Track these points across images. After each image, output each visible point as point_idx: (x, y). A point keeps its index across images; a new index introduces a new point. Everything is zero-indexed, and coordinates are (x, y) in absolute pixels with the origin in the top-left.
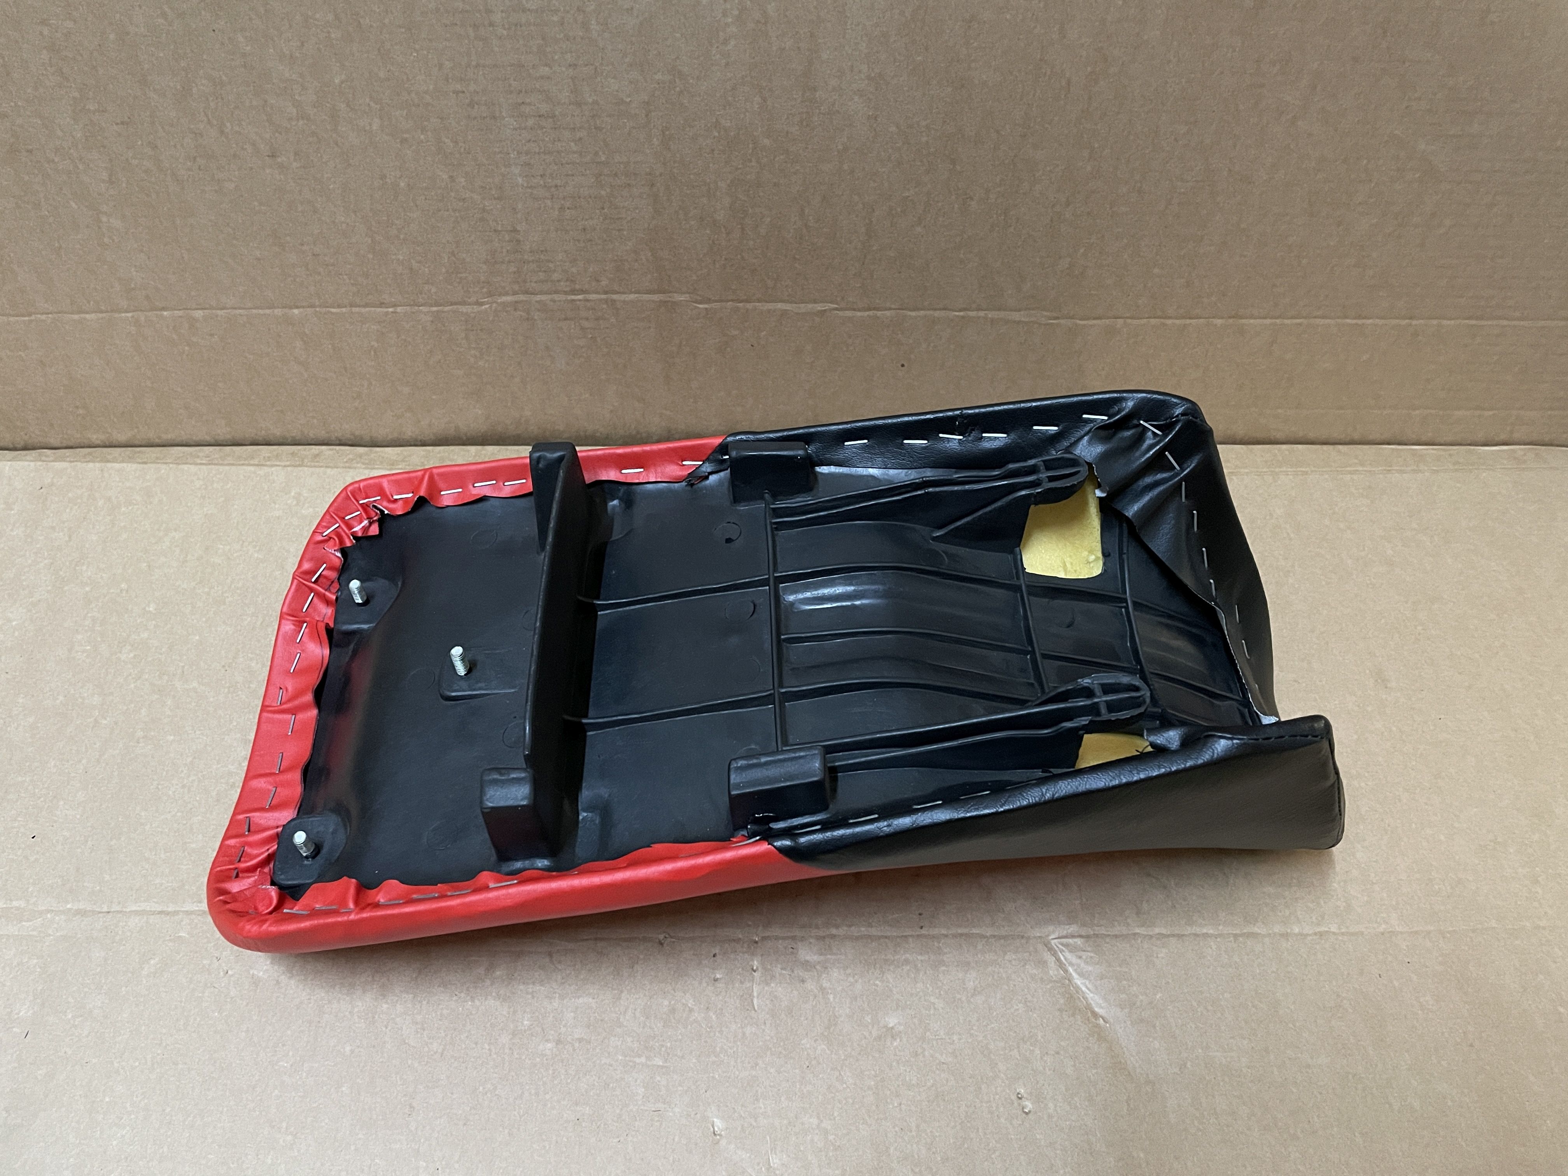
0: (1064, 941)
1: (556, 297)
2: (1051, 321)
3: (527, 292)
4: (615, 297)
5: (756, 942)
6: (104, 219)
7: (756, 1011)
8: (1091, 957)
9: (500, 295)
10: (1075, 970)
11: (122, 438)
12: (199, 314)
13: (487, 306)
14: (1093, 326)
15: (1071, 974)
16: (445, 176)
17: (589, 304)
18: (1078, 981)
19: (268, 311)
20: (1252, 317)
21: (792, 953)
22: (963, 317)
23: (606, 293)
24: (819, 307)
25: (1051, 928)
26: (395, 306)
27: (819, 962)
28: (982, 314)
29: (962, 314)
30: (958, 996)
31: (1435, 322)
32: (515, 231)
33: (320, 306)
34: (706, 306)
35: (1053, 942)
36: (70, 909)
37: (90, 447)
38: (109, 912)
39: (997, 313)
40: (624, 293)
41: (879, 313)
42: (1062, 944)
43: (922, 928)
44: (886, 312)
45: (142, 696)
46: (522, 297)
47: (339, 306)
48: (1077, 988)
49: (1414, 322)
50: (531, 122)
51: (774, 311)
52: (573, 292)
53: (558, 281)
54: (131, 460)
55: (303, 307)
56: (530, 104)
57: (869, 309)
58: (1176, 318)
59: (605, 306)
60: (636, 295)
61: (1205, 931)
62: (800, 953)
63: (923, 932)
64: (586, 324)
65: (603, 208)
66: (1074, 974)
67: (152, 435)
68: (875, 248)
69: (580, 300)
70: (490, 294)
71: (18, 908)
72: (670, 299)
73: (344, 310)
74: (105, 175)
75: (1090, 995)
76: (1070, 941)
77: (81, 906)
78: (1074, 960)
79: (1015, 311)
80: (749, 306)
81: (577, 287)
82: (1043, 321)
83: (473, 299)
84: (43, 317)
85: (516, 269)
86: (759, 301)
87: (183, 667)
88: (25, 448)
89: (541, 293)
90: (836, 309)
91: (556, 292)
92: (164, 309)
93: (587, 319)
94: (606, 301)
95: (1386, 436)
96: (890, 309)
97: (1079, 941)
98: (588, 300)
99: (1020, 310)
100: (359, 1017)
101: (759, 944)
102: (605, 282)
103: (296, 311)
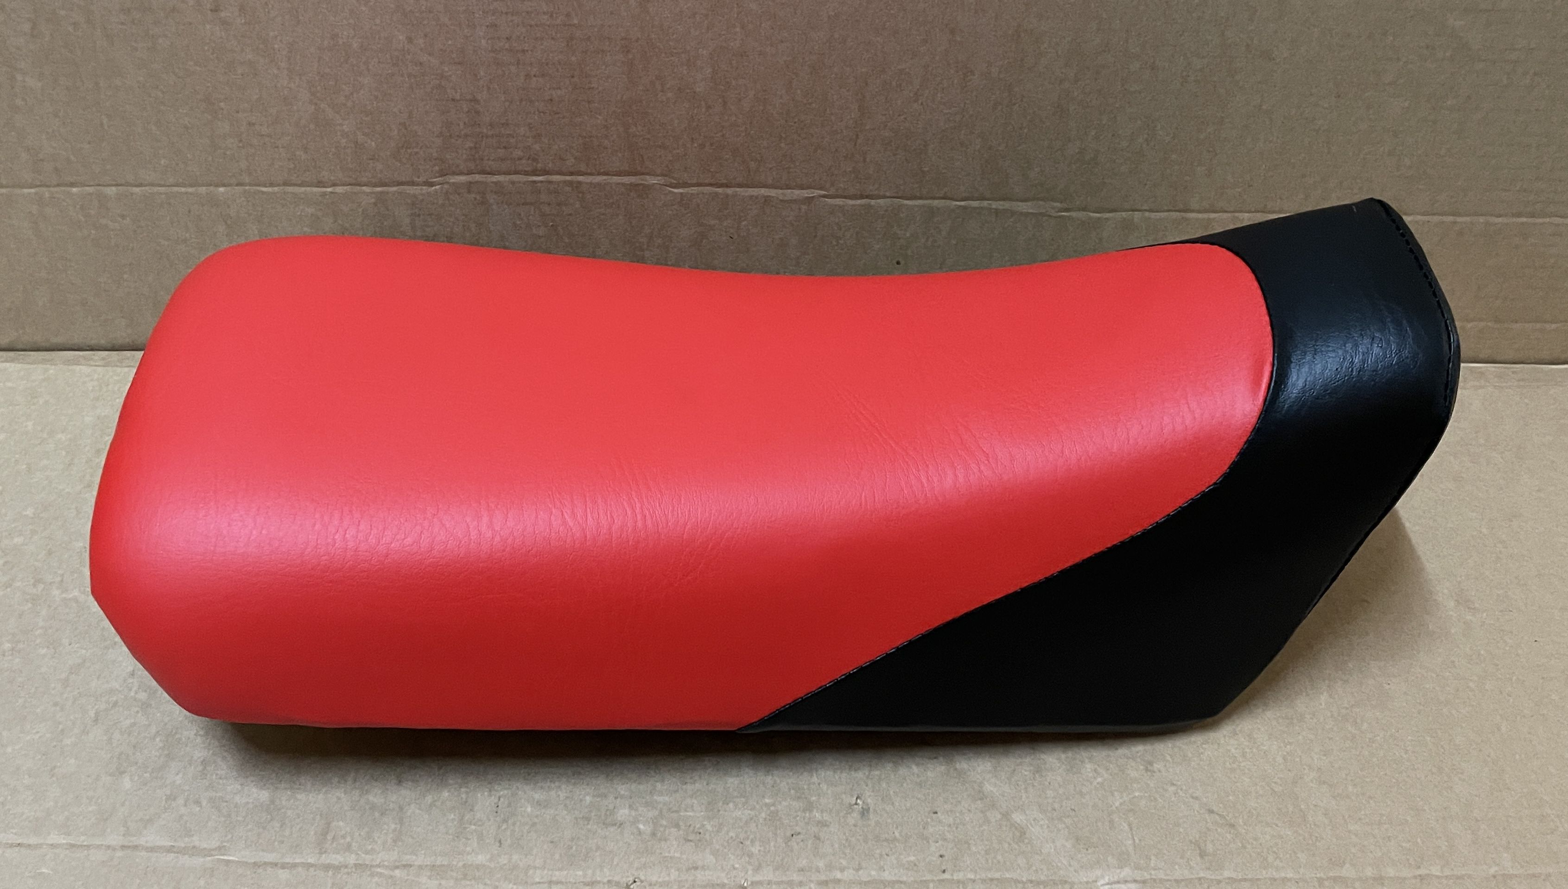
1: (515, 178)
2: (1062, 214)
3: (483, 172)
4: (581, 178)
6: (19, 77)
9: (454, 173)
12: (111, 191)
13: (437, 187)
14: (1108, 219)
16: (403, 37)
17: (552, 187)
19: (190, 190)
22: (965, 208)
23: (572, 174)
24: (806, 193)
25: (1099, 872)
26: (334, 186)
28: (985, 203)
29: (962, 203)
31: (1482, 219)
32: (475, 100)
33: (250, 185)
34: (681, 190)
39: (1001, 203)
40: (591, 174)
41: (873, 202)
44: (879, 201)
46: (478, 177)
47: (272, 185)
49: (1459, 219)
51: (757, 198)
52: (535, 173)
53: (520, 159)
54: (14, 361)
55: (230, 185)
57: (862, 197)
58: (1199, 212)
59: (569, 189)
60: (605, 177)
64: (547, 210)
65: (573, 77)
67: (40, 340)
68: (867, 127)
69: (542, 182)
70: (442, 174)
72: (643, 182)
73: (276, 189)
79: (1022, 201)
80: (729, 191)
81: (540, 166)
82: (1053, 213)
83: (423, 179)
85: (472, 145)
86: (740, 186)
89: (499, 172)
90: (824, 196)
91: (516, 173)
92: (72, 185)
93: (548, 204)
94: (570, 183)
96: (884, 197)
98: (550, 182)
99: (1027, 200)
102: (571, 161)
103: (222, 189)
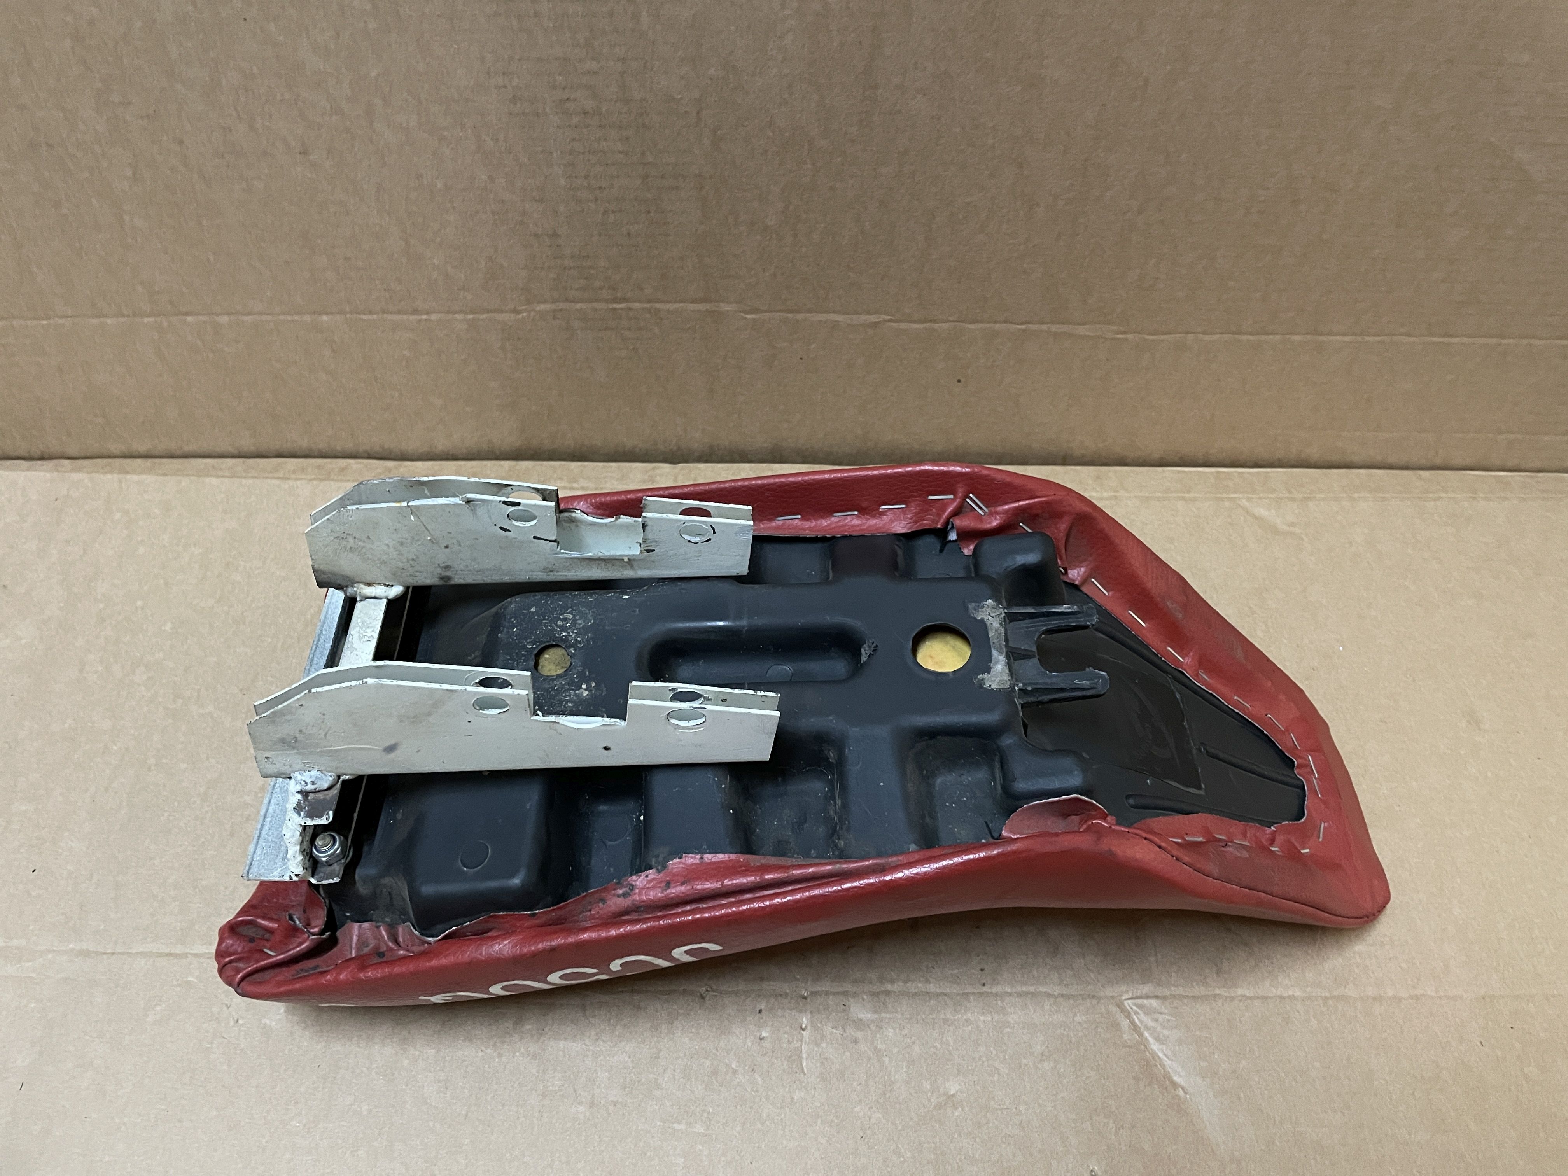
0: (1139, 1001)
1: (596, 305)
2: (1119, 336)
3: (567, 300)
4: (658, 306)
5: (805, 998)
6: (127, 218)
7: (805, 1074)
8: (1169, 1020)
9: (539, 302)
10: (1151, 1035)
11: (142, 449)
12: (224, 319)
13: (525, 314)
14: (1162, 341)
15: (1146, 1039)
16: (484, 177)
17: (631, 314)
18: (1155, 1046)
19: (296, 318)
20: (1331, 333)
21: (844, 1011)
22: (1024, 331)
23: (649, 301)
24: (873, 318)
25: (1124, 988)
26: (428, 313)
27: (873, 1021)
28: (1044, 327)
29: (1023, 327)
30: (1024, 1061)
31: (1525, 341)
32: (555, 235)
33: (351, 313)
34: (753, 316)
35: (1126, 1003)
36: (72, 950)
37: (109, 457)
38: (113, 954)
39: (1061, 326)
40: (668, 302)
41: (936, 326)
42: (1136, 1005)
43: (984, 985)
44: (944, 324)
45: (155, 721)
46: (561, 305)
47: (371, 313)
48: (1154, 1055)
49: (1504, 341)
50: (575, 120)
51: (826, 322)
52: (615, 300)
53: (601, 288)
54: (150, 471)
55: (332, 313)
56: (575, 100)
57: (925, 321)
58: (1251, 334)
59: (648, 316)
60: (681, 305)
61: (1291, 993)
62: (852, 1010)
63: (985, 989)
64: (627, 333)
65: (649, 212)
66: (1150, 1039)
67: (173, 446)
68: (933, 257)
69: (622, 309)
70: (529, 302)
71: (17, 948)
72: (717, 309)
73: (375, 317)
74: (129, 174)
75: (1167, 1062)
76: (1146, 1002)
77: (85, 946)
78: (1151, 1024)
79: (1079, 324)
80: (800, 317)
81: (619, 295)
82: (1109, 335)
83: (511, 306)
84: (60, 321)
85: (556, 276)
86: (810, 311)
87: (199, 690)
88: (42, 458)
89: (582, 301)
90: (891, 321)
91: (597, 300)
92: (187, 314)
93: (629, 329)
94: (649, 310)
95: (1469, 462)
96: (947, 321)
97: (1154, 1003)
98: (630, 309)
99: (1084, 324)
100: (377, 1073)
101: (809, 1000)
102: (648, 291)
103: (325, 318)
